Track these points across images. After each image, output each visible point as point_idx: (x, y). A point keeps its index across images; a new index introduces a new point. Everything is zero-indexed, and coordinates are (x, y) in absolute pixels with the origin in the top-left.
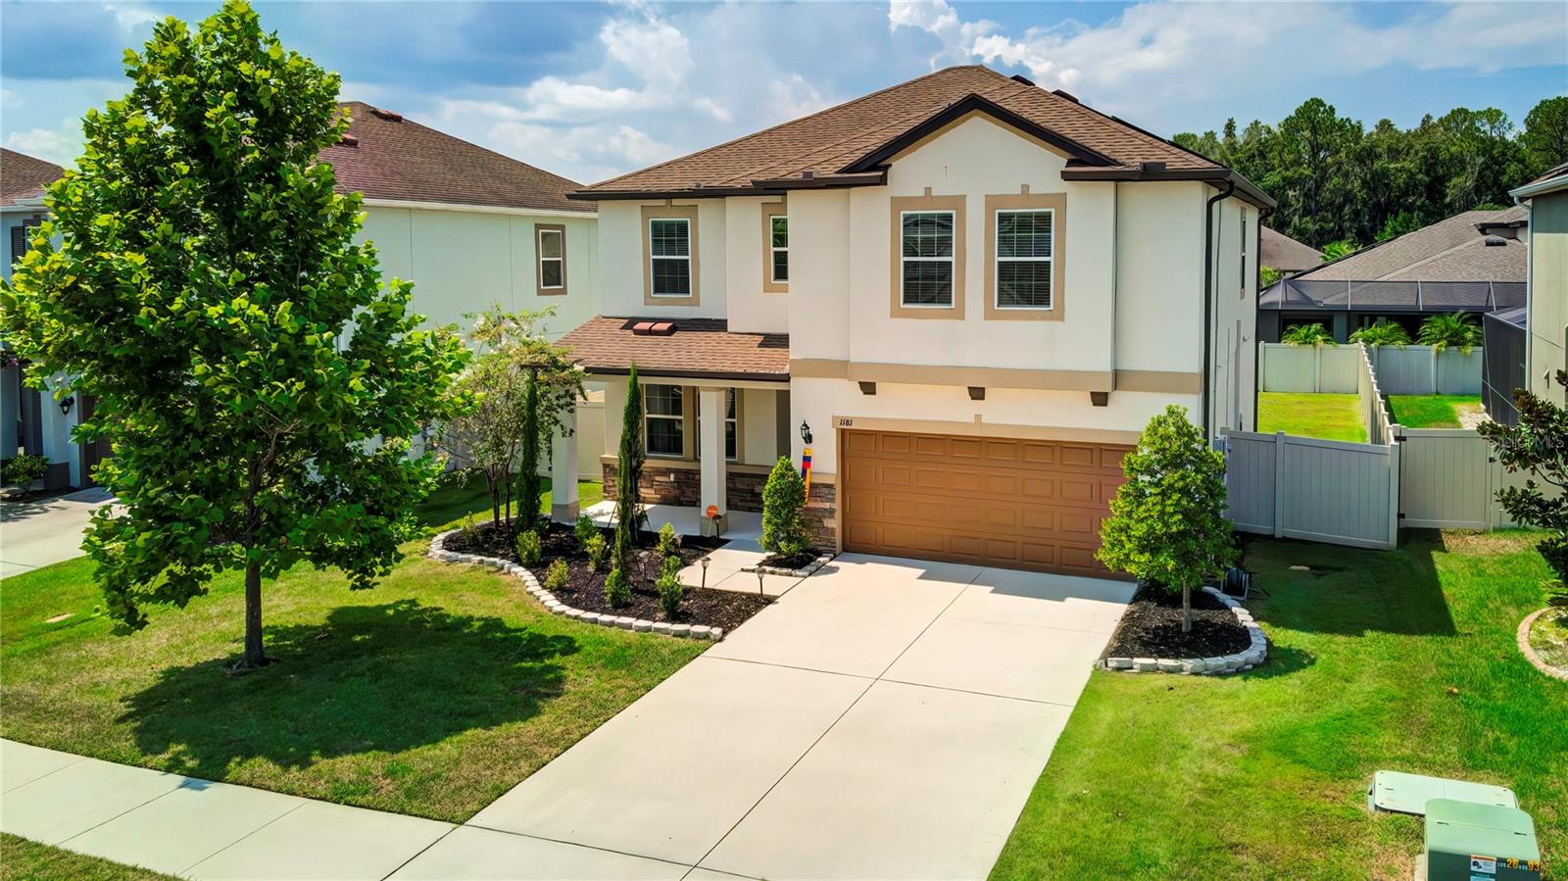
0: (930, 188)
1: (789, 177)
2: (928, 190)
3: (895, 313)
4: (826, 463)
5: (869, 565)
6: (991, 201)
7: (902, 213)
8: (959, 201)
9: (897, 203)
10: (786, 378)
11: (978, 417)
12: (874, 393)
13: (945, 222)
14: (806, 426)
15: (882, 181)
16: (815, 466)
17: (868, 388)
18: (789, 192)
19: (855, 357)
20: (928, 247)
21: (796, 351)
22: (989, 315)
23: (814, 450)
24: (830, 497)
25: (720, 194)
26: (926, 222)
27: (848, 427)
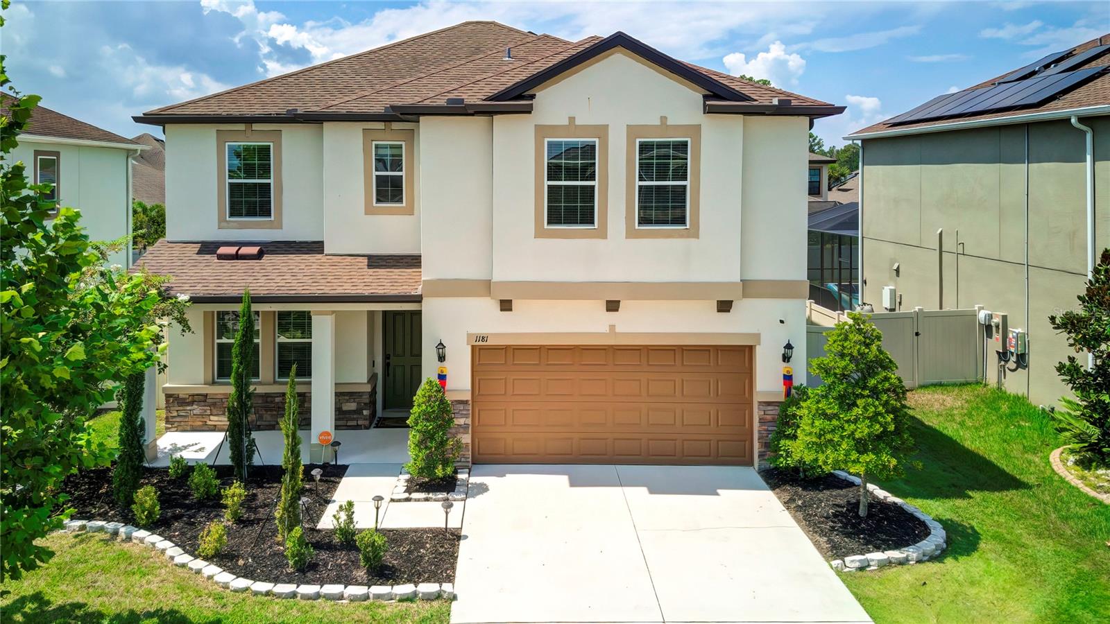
0: (574, 118)
1: (427, 102)
2: (572, 119)
3: (539, 233)
4: (460, 381)
5: (510, 477)
6: (632, 131)
7: (546, 140)
8: (602, 131)
9: (541, 130)
10: (418, 299)
11: (612, 327)
12: (511, 310)
13: (589, 150)
14: (441, 346)
15: (528, 110)
16: (450, 384)
17: (506, 305)
18: (422, 118)
19: (496, 278)
20: (572, 173)
21: (428, 272)
22: (631, 234)
23: (449, 367)
24: (464, 412)
25: (316, 119)
26: (571, 150)
27: (484, 343)
